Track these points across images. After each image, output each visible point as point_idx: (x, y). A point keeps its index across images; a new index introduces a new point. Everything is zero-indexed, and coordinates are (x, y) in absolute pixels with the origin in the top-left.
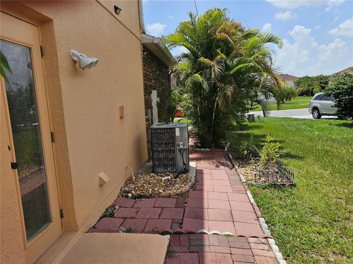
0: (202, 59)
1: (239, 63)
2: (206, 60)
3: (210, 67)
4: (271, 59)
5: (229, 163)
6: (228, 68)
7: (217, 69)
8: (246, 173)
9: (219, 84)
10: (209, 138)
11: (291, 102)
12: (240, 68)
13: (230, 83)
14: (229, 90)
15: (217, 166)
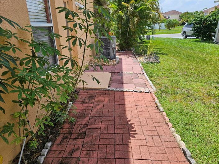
0: (123, 3)
1: (141, 6)
2: (125, 3)
3: (127, 7)
4: (158, 3)
5: (134, 56)
6: (136, 8)
7: (130, 8)
8: (140, 59)
9: (131, 17)
10: (125, 45)
11: (175, 29)
12: (142, 8)
13: (136, 16)
14: (136, 20)
15: (128, 57)
